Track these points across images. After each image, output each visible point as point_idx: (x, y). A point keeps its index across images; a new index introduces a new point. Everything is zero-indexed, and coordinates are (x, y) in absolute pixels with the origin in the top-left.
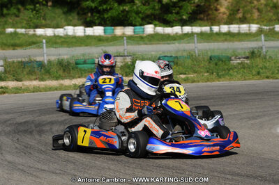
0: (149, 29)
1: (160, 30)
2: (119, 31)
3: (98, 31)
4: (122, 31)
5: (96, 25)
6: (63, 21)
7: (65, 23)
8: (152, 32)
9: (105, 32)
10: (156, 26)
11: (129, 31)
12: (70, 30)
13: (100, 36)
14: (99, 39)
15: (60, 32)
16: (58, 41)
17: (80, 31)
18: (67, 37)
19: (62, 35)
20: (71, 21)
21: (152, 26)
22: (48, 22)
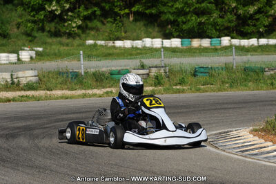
0: (226, 41)
1: (236, 42)
2: (196, 43)
3: (176, 42)
4: (199, 42)
5: (174, 37)
6: (143, 33)
7: (145, 35)
8: (228, 44)
9: (182, 44)
10: (232, 38)
11: (206, 43)
12: (148, 42)
13: (176, 48)
14: (174, 51)
15: (138, 44)
16: (134, 52)
17: (157, 43)
18: (144, 48)
19: (140, 46)
20: (151, 33)
21: (229, 38)
22: (128, 34)
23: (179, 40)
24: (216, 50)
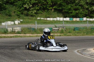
0: (85, 19)
1: (88, 19)
2: (75, 19)
3: (68, 19)
5: (67, 17)
6: (57, 15)
7: (57, 16)
8: (85, 20)
9: (70, 20)
10: (87, 18)
11: (78, 19)
12: (58, 19)
13: (68, 21)
14: (67, 22)
15: (55, 19)
16: (53, 22)
17: (61, 19)
18: (57, 21)
19: (55, 20)
20: (59, 16)
21: (86, 18)
22: (52, 16)
23: (69, 18)
24: (81, 22)
